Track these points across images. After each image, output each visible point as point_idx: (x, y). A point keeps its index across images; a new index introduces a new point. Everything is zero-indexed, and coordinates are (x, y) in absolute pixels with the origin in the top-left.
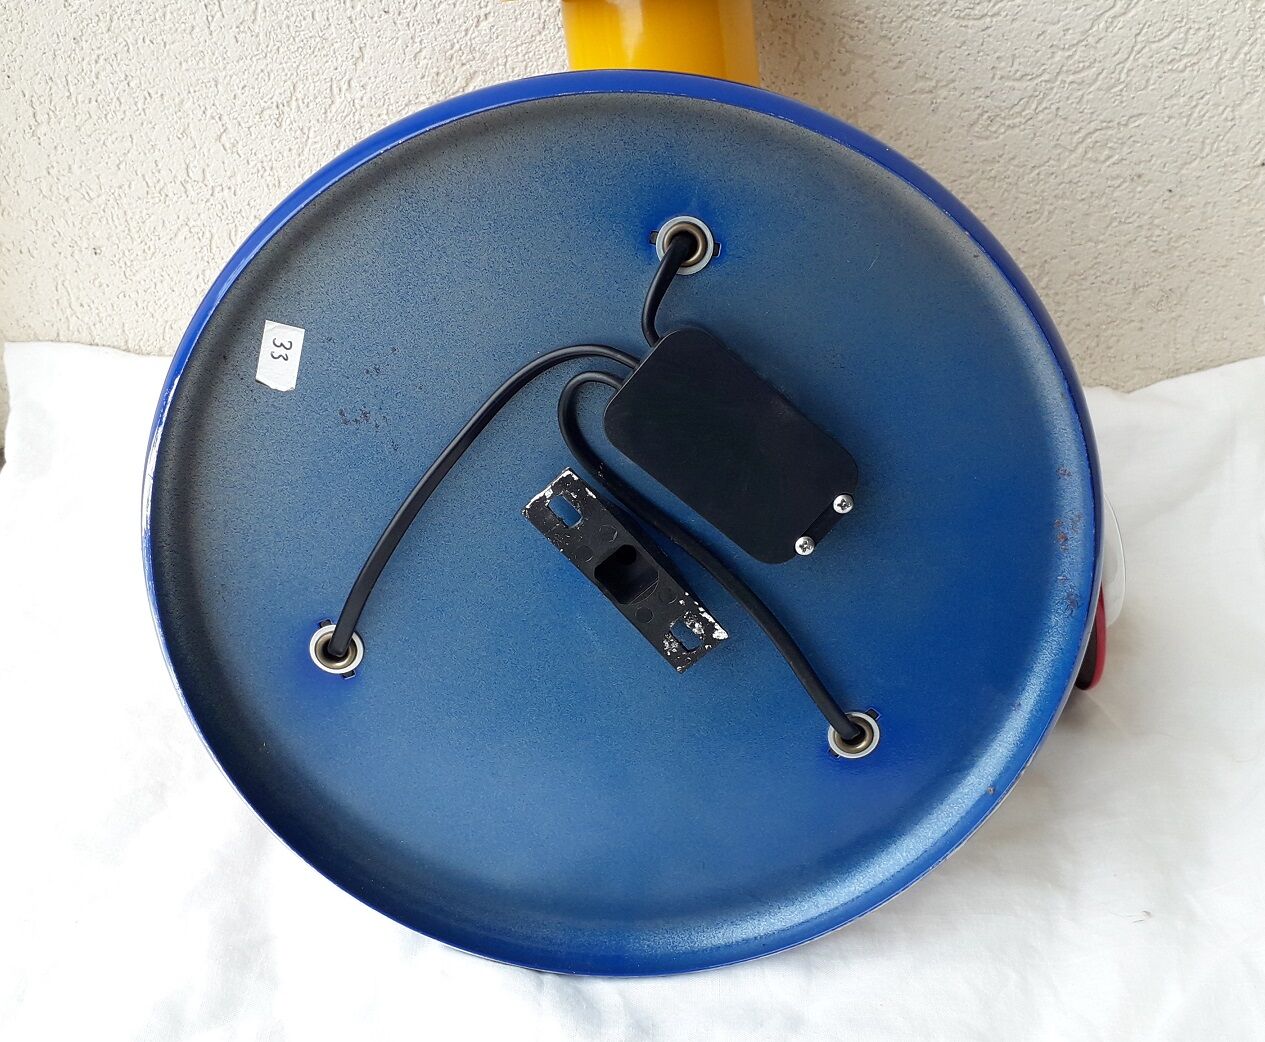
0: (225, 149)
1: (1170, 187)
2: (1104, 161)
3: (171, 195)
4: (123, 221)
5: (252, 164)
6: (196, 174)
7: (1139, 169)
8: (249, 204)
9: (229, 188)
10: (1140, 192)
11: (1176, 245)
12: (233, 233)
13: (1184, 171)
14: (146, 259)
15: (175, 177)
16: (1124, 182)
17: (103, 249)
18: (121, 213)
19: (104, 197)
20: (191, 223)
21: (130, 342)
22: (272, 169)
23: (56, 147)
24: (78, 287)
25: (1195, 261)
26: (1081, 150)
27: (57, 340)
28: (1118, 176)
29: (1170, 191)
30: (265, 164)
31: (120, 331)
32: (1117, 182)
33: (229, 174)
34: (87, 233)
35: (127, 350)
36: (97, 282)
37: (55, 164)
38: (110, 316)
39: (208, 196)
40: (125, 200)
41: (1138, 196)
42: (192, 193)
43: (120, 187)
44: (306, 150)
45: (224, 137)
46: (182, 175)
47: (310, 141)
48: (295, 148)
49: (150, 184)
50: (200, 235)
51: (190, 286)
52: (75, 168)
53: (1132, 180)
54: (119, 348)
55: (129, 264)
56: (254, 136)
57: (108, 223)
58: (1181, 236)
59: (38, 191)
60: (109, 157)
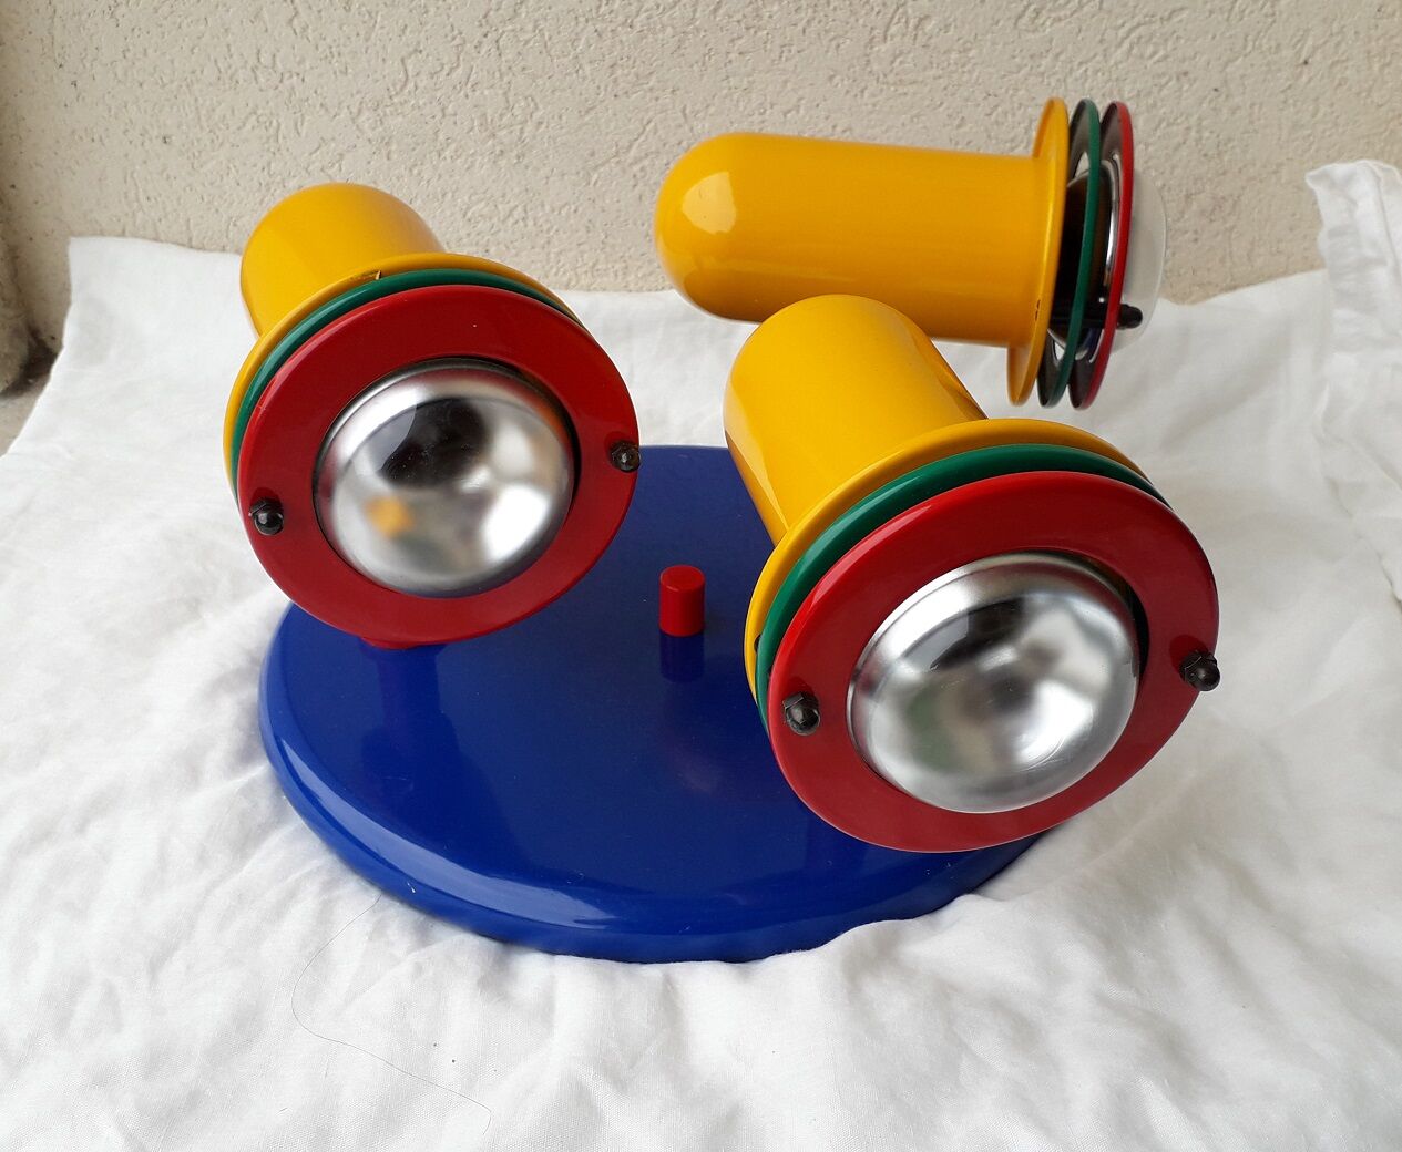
0: (296, 34)
1: (1215, 86)
2: (1151, 56)
3: (241, 81)
4: (193, 108)
5: (320, 49)
6: (265, 59)
7: (1185, 67)
8: (316, 92)
9: (298, 74)
10: (1187, 91)
11: (1225, 149)
12: (299, 124)
13: (1228, 70)
14: (213, 151)
15: (246, 62)
16: (1170, 80)
17: (174, 138)
18: (192, 102)
19: (176, 84)
20: (260, 112)
21: (194, 239)
22: (339, 54)
23: (133, 29)
24: (146, 179)
25: (1245, 166)
26: (1126, 45)
27: (123, 234)
28: (1164, 74)
29: (1216, 90)
30: (334, 49)
31: (184, 228)
32: (1163, 80)
33: (298, 59)
34: (158, 121)
35: (191, 247)
36: (165, 175)
37: (131, 48)
38: (175, 210)
39: (277, 83)
40: (196, 87)
41: (1185, 95)
42: (262, 80)
43: (193, 72)
44: (373, 36)
45: (295, 22)
46: (252, 61)
47: (377, 26)
48: (362, 33)
49: (222, 70)
50: (268, 124)
51: (255, 179)
52: (150, 51)
53: (1178, 79)
54: (183, 245)
55: (197, 154)
56: (323, 20)
57: (179, 110)
58: (1230, 140)
59: (113, 76)
60: (184, 40)
